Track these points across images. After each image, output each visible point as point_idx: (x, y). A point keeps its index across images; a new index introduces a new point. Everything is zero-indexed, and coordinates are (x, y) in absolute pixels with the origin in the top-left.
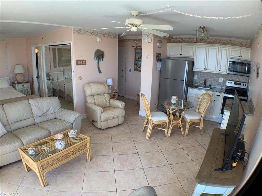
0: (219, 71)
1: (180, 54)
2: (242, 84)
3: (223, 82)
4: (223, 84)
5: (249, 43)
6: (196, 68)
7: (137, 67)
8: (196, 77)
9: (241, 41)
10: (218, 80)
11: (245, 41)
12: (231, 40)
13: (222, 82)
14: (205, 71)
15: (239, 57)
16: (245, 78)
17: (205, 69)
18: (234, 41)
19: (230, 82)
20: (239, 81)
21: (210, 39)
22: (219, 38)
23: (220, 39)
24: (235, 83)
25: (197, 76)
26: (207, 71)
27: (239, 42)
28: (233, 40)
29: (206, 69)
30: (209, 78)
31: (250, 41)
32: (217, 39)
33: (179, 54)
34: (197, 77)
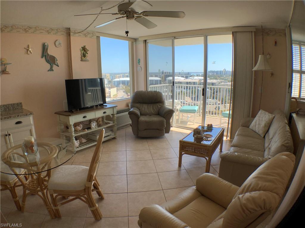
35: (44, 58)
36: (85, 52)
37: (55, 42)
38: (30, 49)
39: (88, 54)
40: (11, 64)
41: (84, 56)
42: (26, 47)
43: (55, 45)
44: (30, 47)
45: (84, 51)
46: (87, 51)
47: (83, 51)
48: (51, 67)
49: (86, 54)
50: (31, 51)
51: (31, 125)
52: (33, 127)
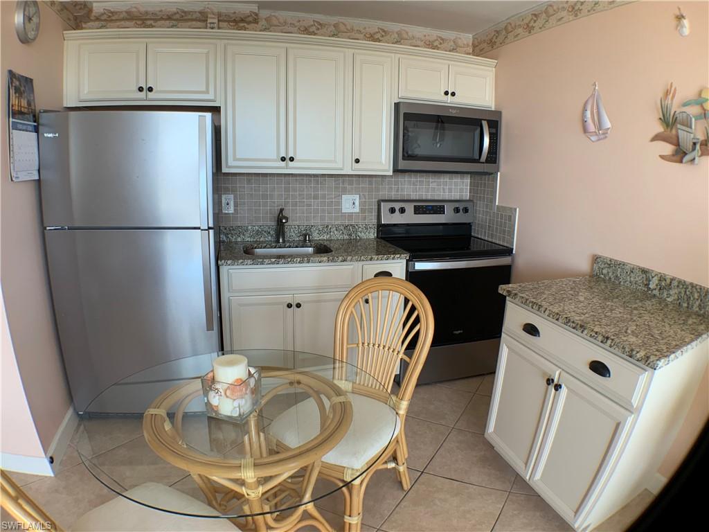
0: (357, 161)
1: (141, 89)
2: (448, 209)
3: (362, 210)
4: (365, 218)
5: (468, 45)
6: (235, 159)
8: (232, 203)
9: (433, 33)
10: (339, 203)
11: (450, 34)
12: (384, 31)
13: (357, 210)
14: (287, 167)
15: (444, 98)
16: (456, 184)
17: (283, 159)
19: (397, 206)
20: (429, 198)
21: (285, 23)
24: (418, 210)
25: (235, 198)
26: (292, 168)
27: (419, 38)
28: (396, 29)
29: (292, 159)
30: (295, 204)
31: (471, 35)
33: (136, 88)
34: (236, 205)
51: (629, 409)
52: (630, 419)
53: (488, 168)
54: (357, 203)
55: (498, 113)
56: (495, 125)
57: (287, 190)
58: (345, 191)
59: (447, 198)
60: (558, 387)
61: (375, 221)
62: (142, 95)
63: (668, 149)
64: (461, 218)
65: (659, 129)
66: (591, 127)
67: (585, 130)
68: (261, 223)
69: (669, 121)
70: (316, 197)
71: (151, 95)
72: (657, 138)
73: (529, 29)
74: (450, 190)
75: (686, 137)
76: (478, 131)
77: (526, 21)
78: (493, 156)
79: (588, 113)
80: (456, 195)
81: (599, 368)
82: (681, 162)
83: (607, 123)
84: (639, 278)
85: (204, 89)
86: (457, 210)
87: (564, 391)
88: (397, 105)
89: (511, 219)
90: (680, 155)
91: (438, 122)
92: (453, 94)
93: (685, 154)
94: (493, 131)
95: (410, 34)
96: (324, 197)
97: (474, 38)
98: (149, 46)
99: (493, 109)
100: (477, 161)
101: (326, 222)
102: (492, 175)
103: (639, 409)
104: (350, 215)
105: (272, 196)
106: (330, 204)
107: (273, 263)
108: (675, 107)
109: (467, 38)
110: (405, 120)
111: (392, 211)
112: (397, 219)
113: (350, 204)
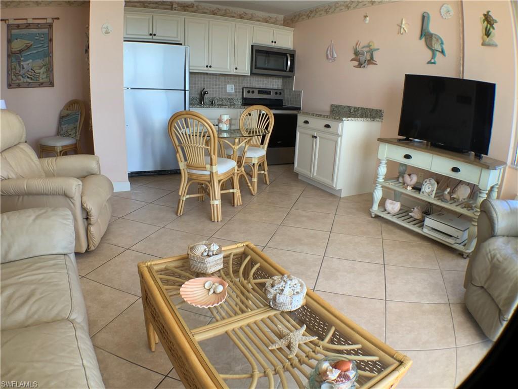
0: (236, 69)
1: (151, 35)
2: (273, 93)
3: (236, 92)
4: (237, 95)
5: (281, 21)
7: (16, 75)
9: (266, 15)
10: (226, 88)
11: (274, 15)
13: (233, 91)
15: (272, 44)
16: (276, 82)
17: (207, 66)
18: (252, 15)
19: (251, 90)
20: (264, 87)
22: (224, 8)
23: (225, 10)
24: (260, 92)
27: (261, 18)
28: (252, 13)
29: (211, 66)
31: (283, 16)
32: (219, 9)
33: (148, 34)
35: (423, 39)
36: (489, 26)
37: (441, 9)
38: (403, 26)
39: (494, 29)
40: (378, 49)
41: (488, 34)
42: (400, 22)
43: (441, 15)
44: (404, 23)
45: (489, 22)
46: (492, 22)
47: (486, 22)
48: (434, 56)
49: (491, 29)
50: (406, 29)
51: (338, 135)
52: (340, 139)
53: (290, 74)
54: (233, 88)
55: (295, 51)
56: (293, 56)
57: (204, 81)
58: (228, 83)
59: (272, 88)
60: (316, 137)
61: (241, 97)
62: (151, 37)
63: (356, 63)
64: (278, 97)
65: (353, 56)
66: (330, 57)
67: (327, 58)
68: (193, 96)
69: (357, 53)
70: (216, 85)
71: (154, 37)
72: (352, 60)
73: (308, 16)
74: (273, 84)
75: (362, 58)
76: (285, 59)
77: (307, 13)
78: (292, 69)
79: (329, 52)
80: (276, 87)
81: (327, 126)
82: (360, 67)
83: (335, 55)
84: (347, 109)
85: (176, 36)
86: (276, 93)
87: (318, 138)
88: (252, 46)
89: (300, 95)
90: (360, 65)
91: (267, 53)
92: (275, 42)
93: (362, 65)
94: (292, 58)
95: (257, 15)
96: (219, 85)
97: (285, 18)
98: (154, 17)
99: (292, 49)
100: (286, 71)
101: (220, 97)
102: (291, 77)
103: (341, 136)
104: (230, 94)
105: (198, 84)
106: (222, 88)
107: (207, 107)
108: (359, 48)
109: (281, 17)
110: (256, 52)
111: (249, 92)
112: (251, 96)
113: (231, 89)
